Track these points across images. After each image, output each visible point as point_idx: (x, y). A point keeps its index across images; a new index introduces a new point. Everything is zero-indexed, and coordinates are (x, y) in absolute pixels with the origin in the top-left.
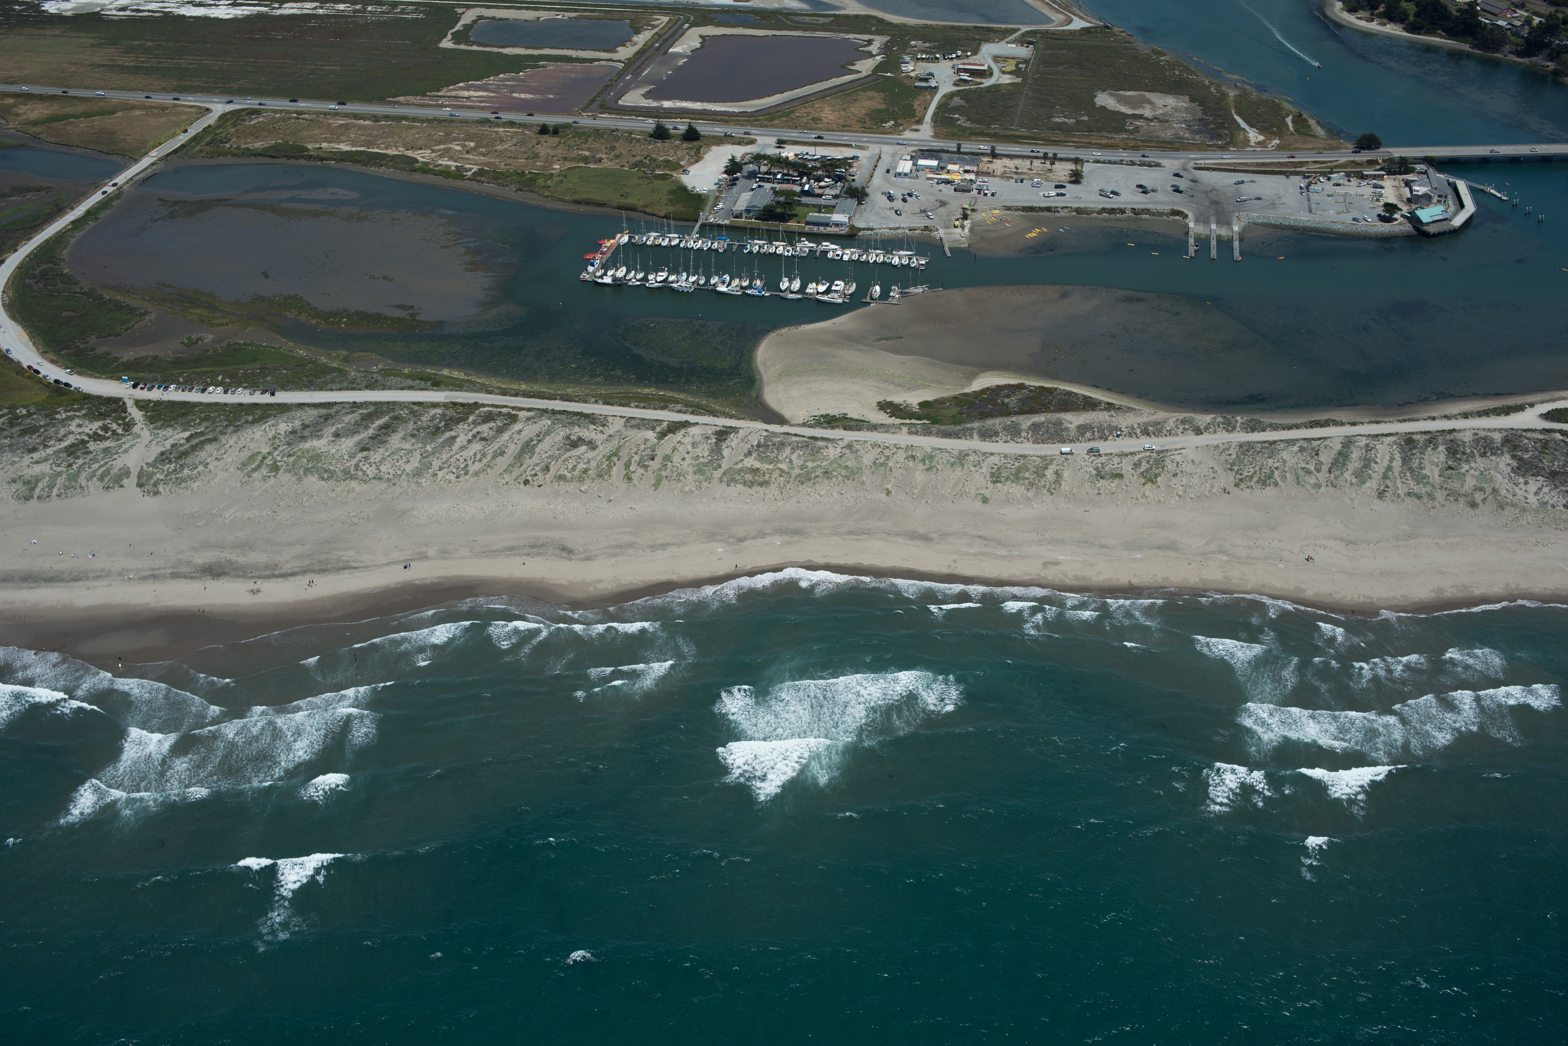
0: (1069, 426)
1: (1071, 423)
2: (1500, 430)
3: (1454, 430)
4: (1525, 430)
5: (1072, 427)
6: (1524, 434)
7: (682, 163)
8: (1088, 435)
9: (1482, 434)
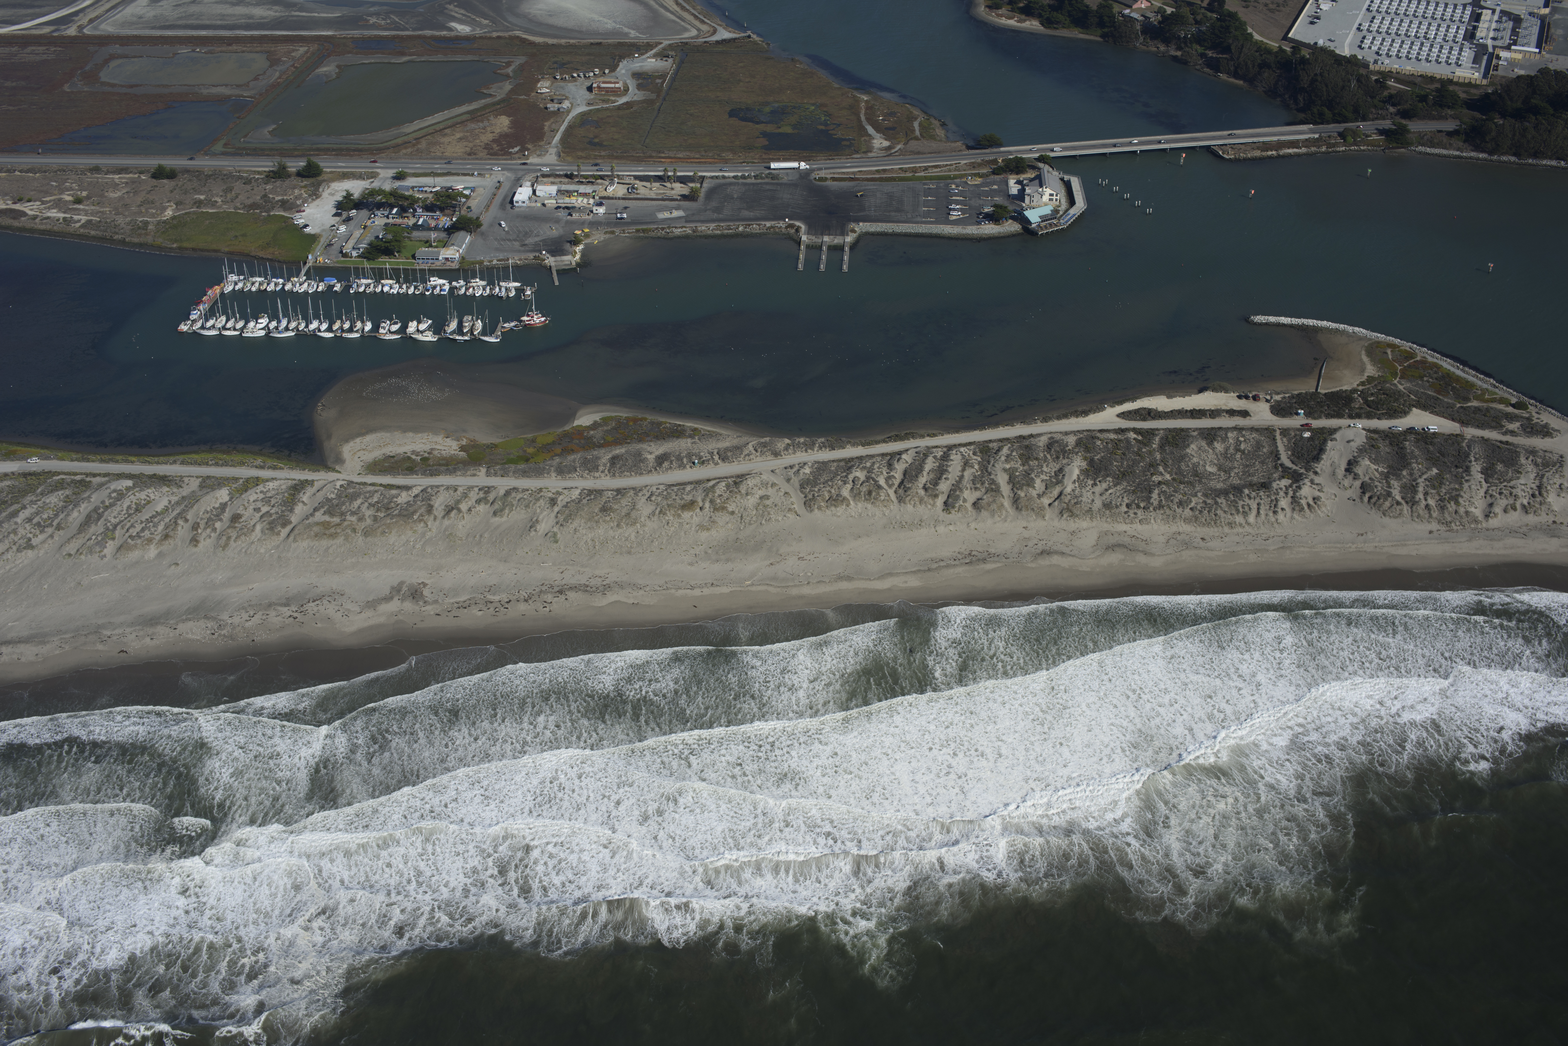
0: (649, 457)
1: (651, 453)
2: (1074, 433)
3: (1031, 436)
4: (1101, 431)
5: (651, 457)
6: (1098, 435)
7: (298, 202)
8: (666, 464)
9: (1058, 437)
